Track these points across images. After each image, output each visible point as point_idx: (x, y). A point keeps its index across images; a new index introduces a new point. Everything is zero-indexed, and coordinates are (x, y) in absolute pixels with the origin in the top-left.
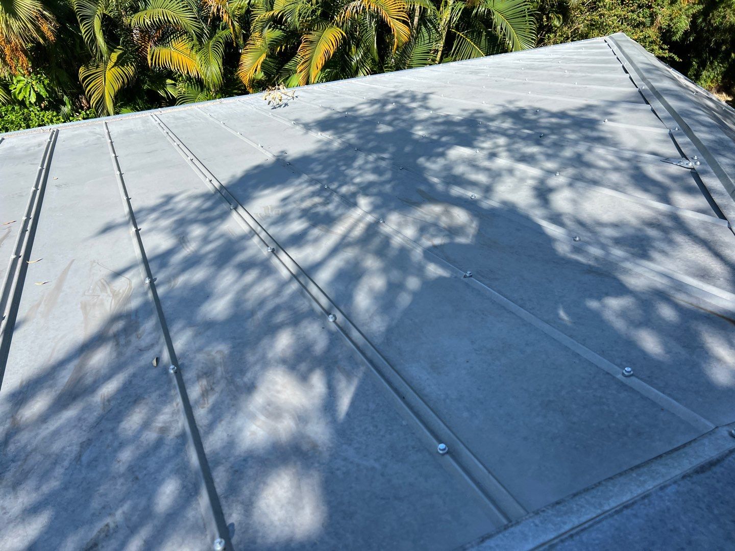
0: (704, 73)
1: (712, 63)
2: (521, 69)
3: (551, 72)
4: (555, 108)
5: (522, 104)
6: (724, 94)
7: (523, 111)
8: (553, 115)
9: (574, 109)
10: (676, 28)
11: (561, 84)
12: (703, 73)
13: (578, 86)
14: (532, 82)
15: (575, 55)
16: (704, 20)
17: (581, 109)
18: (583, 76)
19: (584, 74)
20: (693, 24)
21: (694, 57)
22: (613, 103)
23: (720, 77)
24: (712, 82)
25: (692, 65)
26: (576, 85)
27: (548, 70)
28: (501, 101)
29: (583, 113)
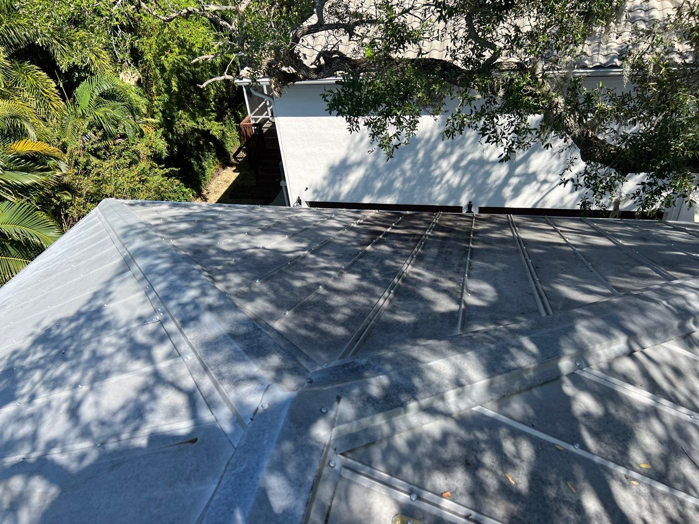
0: (205, 164)
1: (203, 155)
2: (38, 282)
3: (62, 272)
4: (71, 312)
5: (47, 323)
6: (229, 168)
7: (48, 331)
8: (71, 320)
9: (84, 303)
10: (159, 150)
11: (72, 281)
12: (203, 164)
13: (84, 276)
14: (50, 291)
15: (78, 241)
16: (173, 134)
17: (90, 301)
18: (86, 263)
19: (86, 261)
20: (167, 140)
21: (189, 158)
22: (109, 282)
23: (216, 159)
24: (215, 166)
25: (193, 164)
26: (82, 276)
27: (60, 271)
28: (30, 329)
29: (91, 304)
